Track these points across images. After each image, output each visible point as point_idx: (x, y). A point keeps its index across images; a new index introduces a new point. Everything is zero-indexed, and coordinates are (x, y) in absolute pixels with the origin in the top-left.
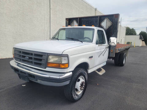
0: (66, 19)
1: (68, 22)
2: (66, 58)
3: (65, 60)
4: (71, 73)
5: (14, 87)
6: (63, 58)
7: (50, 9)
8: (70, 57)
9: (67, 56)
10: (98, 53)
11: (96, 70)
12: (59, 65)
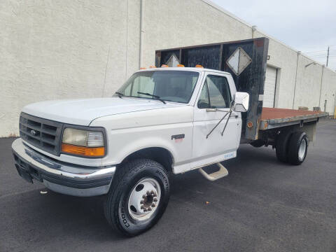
0: (157, 52)
1: (159, 58)
2: (100, 135)
3: (96, 138)
4: (113, 169)
5: (22, 194)
6: (92, 135)
7: (141, 31)
8: (110, 134)
9: (101, 131)
10: (205, 127)
11: (202, 168)
12: (83, 150)
